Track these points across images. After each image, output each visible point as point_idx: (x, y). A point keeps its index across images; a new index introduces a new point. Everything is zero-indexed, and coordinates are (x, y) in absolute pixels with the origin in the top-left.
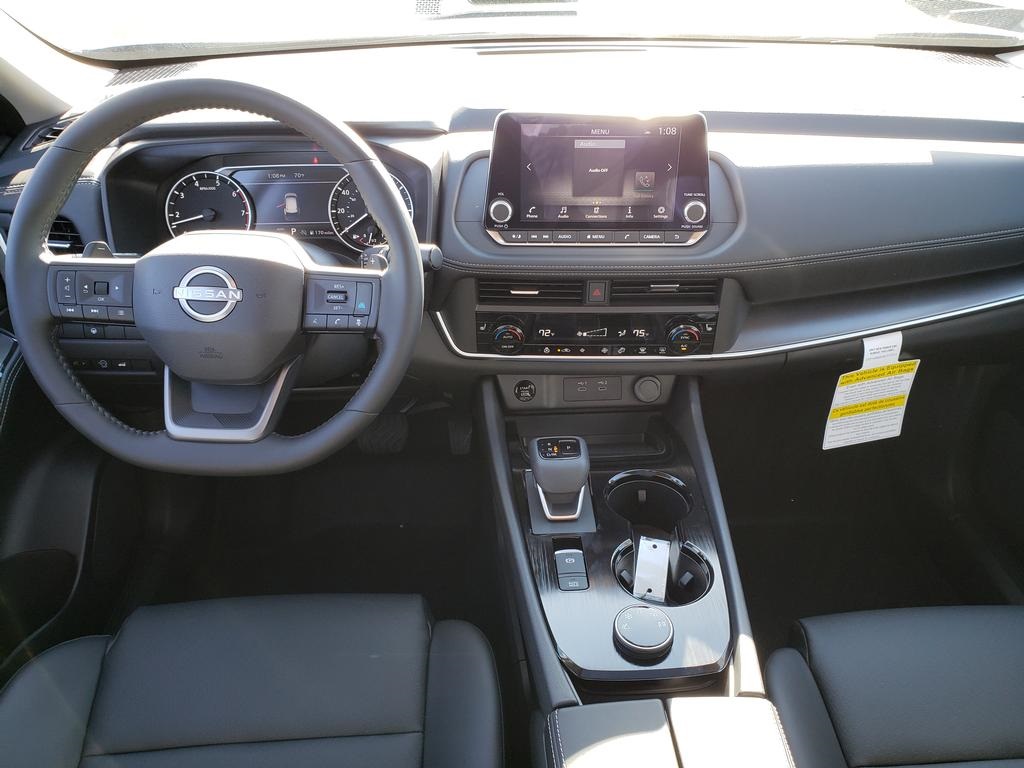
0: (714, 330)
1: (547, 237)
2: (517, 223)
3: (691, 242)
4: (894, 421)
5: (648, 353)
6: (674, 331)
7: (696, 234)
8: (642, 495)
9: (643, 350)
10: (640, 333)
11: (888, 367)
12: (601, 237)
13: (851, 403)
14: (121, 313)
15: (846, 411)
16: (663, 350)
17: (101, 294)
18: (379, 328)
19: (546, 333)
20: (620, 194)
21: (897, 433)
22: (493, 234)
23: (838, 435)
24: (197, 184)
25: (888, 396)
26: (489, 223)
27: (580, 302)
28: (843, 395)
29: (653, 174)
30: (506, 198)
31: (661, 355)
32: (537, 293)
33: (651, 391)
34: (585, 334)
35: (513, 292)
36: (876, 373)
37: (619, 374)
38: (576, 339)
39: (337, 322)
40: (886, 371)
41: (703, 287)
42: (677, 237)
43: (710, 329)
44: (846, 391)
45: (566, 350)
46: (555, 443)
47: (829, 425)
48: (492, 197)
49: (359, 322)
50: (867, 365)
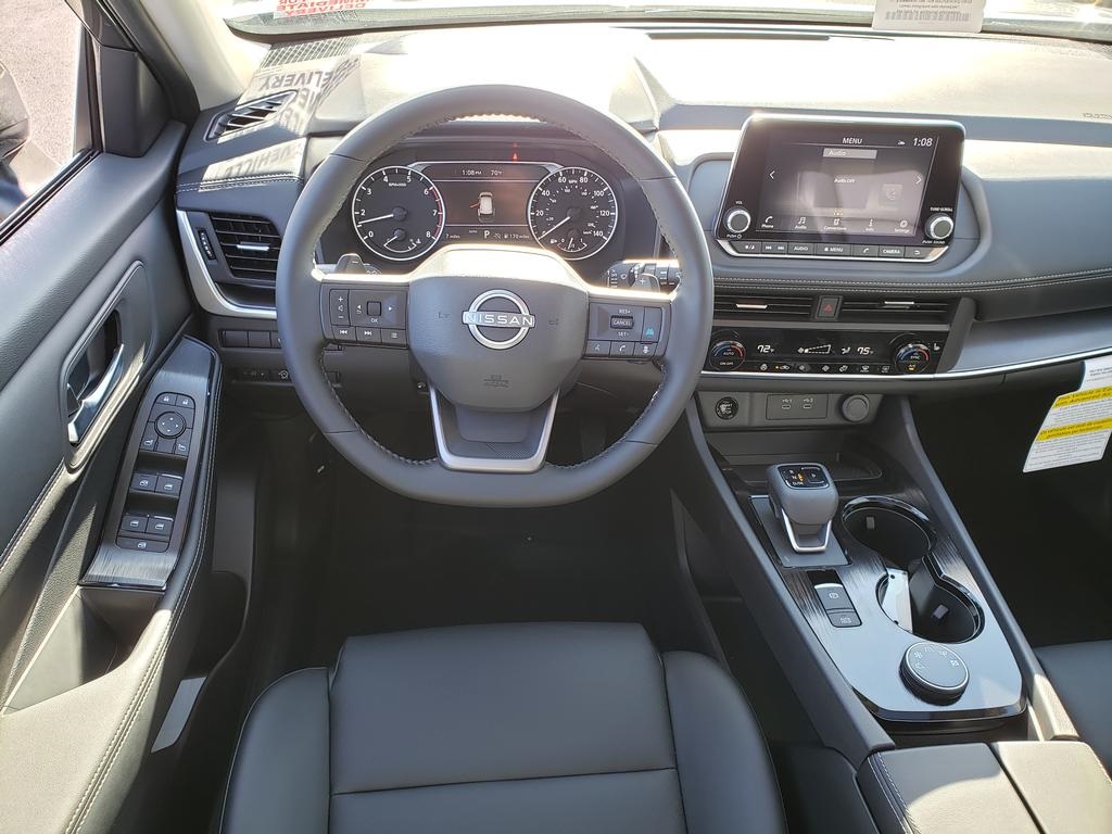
0: (941, 350)
1: (782, 248)
2: (754, 234)
3: (930, 259)
4: (1099, 445)
5: (871, 372)
6: (902, 351)
7: (935, 249)
8: (871, 523)
9: (865, 369)
10: (864, 350)
11: (1104, 389)
12: (839, 250)
13: (1061, 425)
14: (395, 335)
15: (1054, 433)
16: (885, 369)
17: (374, 316)
18: (667, 355)
19: (765, 349)
20: (864, 207)
21: (1099, 457)
22: (724, 244)
23: (1042, 456)
24: (386, 179)
25: (1098, 419)
26: (723, 232)
27: (806, 318)
28: (1054, 417)
29: (900, 186)
30: (744, 207)
31: (882, 374)
32: (765, 307)
33: (858, 410)
34: (806, 351)
35: (739, 306)
36: (1093, 394)
37: (827, 392)
38: (797, 356)
39: (622, 349)
40: (1102, 393)
41: (937, 305)
42: (918, 252)
43: (937, 348)
44: (1060, 413)
45: (785, 367)
46: (798, 470)
47: (1034, 446)
48: (729, 204)
49: (646, 349)
50: (1085, 386)
